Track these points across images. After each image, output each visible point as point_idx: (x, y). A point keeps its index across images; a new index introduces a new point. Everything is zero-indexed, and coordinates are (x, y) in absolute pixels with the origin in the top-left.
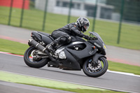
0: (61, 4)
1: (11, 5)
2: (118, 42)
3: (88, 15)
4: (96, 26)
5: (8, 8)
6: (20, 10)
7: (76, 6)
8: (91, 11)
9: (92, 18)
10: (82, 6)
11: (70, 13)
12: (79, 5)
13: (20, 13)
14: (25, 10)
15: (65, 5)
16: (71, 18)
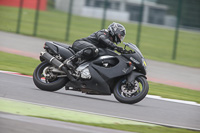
0: (92, 3)
2: (174, 56)
3: (132, 18)
4: (143, 34)
7: (113, 6)
8: (136, 13)
9: (136, 24)
10: (123, 7)
11: (105, 15)
12: (118, 4)
13: (33, 16)
15: (98, 4)
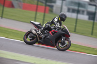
0: (71, 10)
1: (37, 10)
3: (89, 19)
4: (95, 26)
5: (34, 12)
6: (43, 14)
7: (81, 12)
8: (91, 16)
9: (92, 21)
10: (85, 13)
11: (77, 17)
12: (83, 12)
13: (42, 16)
14: (46, 14)
15: (74, 11)
16: (78, 21)
